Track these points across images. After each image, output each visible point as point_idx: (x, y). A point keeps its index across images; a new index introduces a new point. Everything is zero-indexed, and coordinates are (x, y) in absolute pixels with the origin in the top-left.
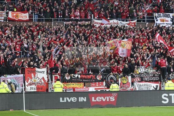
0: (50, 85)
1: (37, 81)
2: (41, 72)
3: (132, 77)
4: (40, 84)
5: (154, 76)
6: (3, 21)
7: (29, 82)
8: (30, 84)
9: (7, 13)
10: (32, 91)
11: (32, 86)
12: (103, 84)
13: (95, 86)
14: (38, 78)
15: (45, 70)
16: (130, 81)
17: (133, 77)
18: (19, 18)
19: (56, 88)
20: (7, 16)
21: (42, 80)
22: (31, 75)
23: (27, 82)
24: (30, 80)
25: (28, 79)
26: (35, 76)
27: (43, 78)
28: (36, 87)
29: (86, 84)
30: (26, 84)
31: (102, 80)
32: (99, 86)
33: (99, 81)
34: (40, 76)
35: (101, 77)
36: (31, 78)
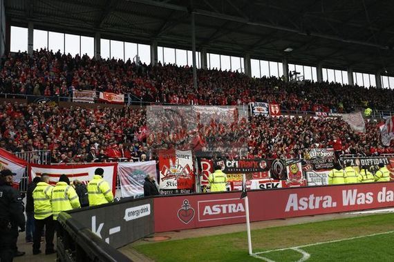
0: (197, 178)
1: (179, 171)
2: (184, 156)
3: (302, 164)
4: (183, 176)
5: (327, 162)
6: (92, 102)
7: (165, 174)
8: (167, 177)
10: (170, 187)
11: (169, 180)
12: (267, 175)
13: (258, 178)
14: (179, 167)
16: (301, 170)
17: (304, 164)
18: (114, 100)
19: (216, 183)
20: (98, 97)
21: (186, 169)
22: (169, 161)
23: (163, 173)
24: (166, 170)
25: (165, 169)
26: (174, 162)
27: (188, 167)
28: (176, 181)
29: (247, 175)
30: (162, 176)
31: (266, 169)
32: (263, 177)
33: (262, 170)
34: (183, 162)
35: (265, 164)
36: (169, 167)
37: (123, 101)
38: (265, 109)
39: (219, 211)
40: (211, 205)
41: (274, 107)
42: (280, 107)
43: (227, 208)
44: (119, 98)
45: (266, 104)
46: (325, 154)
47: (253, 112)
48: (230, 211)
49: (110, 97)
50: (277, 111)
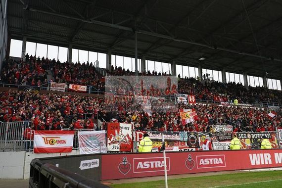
0: (134, 144)
1: (122, 138)
4: (124, 142)
5: (227, 135)
6: (64, 91)
7: (112, 140)
8: (113, 142)
9: (69, 85)
10: (115, 150)
11: (115, 145)
12: (184, 144)
13: (178, 145)
14: (122, 136)
15: (129, 126)
17: (211, 136)
18: (79, 90)
19: (146, 146)
20: (68, 87)
21: (127, 138)
23: (110, 139)
24: (113, 138)
25: (111, 137)
26: (118, 132)
27: (128, 136)
28: (119, 146)
29: (170, 143)
32: (182, 145)
34: (125, 132)
36: (115, 135)
37: (86, 90)
38: (185, 98)
39: (148, 166)
40: (143, 161)
41: (192, 97)
42: (196, 98)
43: (154, 164)
44: (83, 88)
45: (186, 95)
46: (226, 129)
47: (177, 101)
48: (156, 166)
49: (76, 88)
50: (193, 101)
